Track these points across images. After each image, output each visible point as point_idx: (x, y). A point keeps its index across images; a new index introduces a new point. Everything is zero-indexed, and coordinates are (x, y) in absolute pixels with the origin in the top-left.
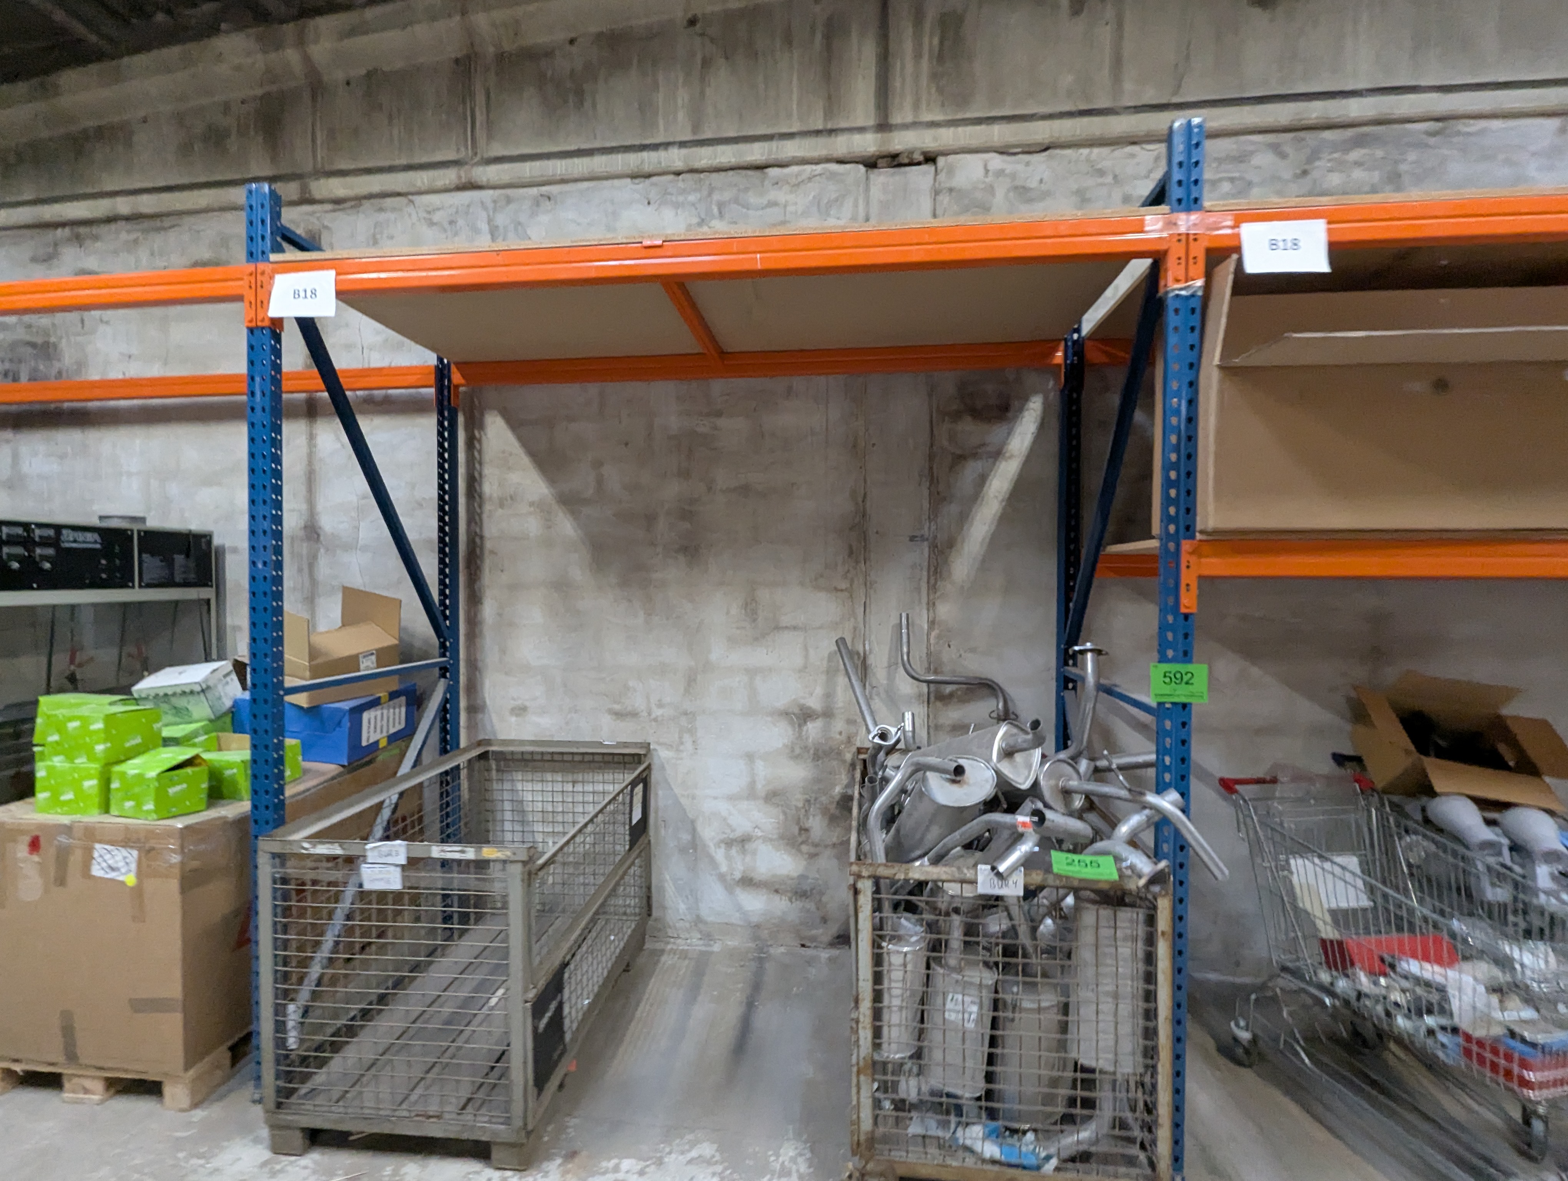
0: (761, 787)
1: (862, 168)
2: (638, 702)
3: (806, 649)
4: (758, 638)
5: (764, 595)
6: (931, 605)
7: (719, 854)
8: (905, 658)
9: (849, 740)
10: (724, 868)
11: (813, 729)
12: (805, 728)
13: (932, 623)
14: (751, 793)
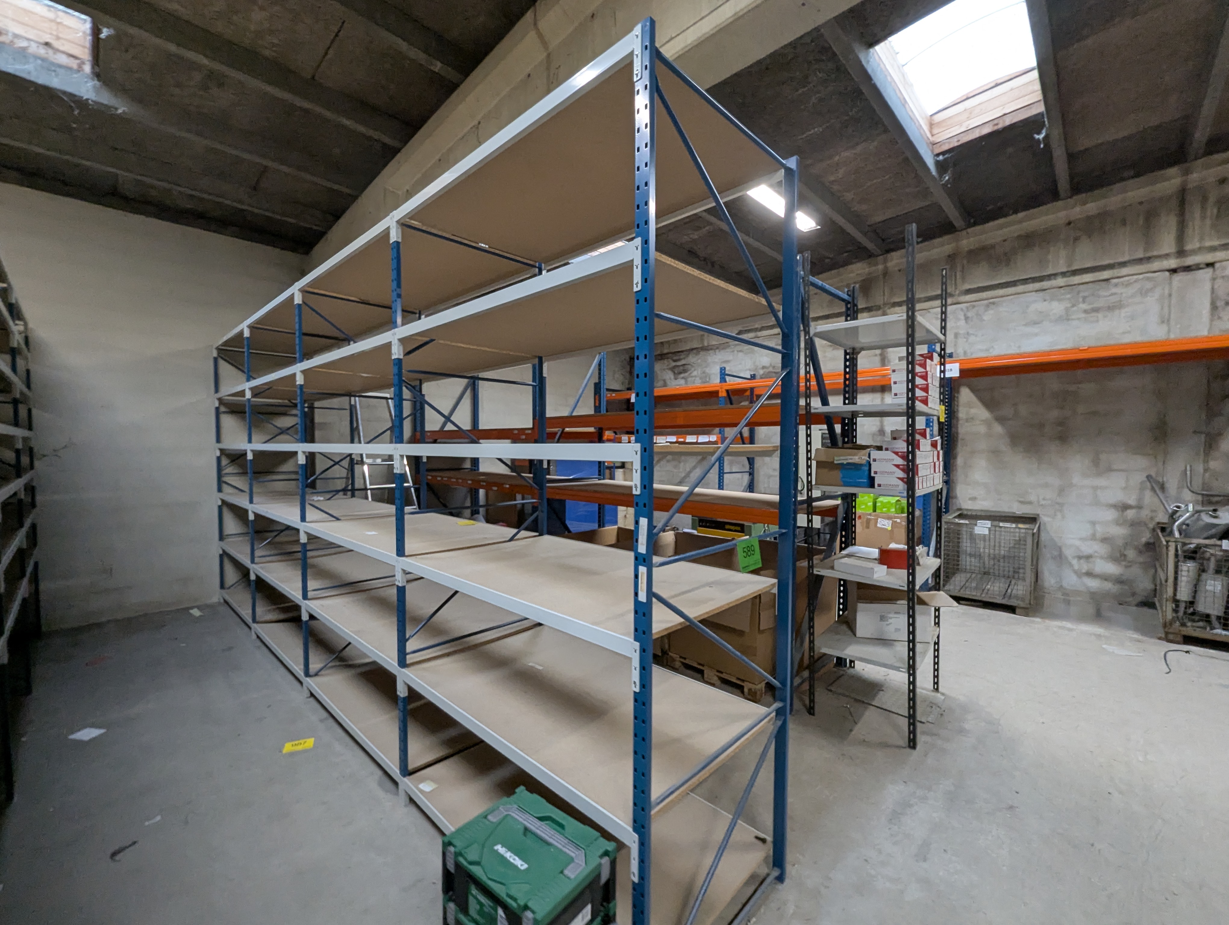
0: (1098, 535)
1: (1167, 273)
2: (1033, 498)
3: (1127, 480)
4: (1099, 474)
5: (1103, 457)
6: (1206, 462)
7: (1075, 562)
8: (1189, 485)
9: (1152, 519)
10: (1076, 567)
11: (1130, 514)
12: (1125, 513)
13: (1206, 470)
14: (1093, 537)
